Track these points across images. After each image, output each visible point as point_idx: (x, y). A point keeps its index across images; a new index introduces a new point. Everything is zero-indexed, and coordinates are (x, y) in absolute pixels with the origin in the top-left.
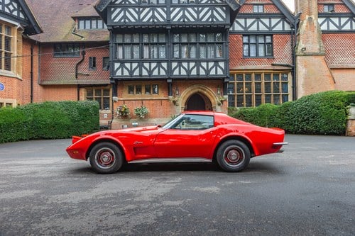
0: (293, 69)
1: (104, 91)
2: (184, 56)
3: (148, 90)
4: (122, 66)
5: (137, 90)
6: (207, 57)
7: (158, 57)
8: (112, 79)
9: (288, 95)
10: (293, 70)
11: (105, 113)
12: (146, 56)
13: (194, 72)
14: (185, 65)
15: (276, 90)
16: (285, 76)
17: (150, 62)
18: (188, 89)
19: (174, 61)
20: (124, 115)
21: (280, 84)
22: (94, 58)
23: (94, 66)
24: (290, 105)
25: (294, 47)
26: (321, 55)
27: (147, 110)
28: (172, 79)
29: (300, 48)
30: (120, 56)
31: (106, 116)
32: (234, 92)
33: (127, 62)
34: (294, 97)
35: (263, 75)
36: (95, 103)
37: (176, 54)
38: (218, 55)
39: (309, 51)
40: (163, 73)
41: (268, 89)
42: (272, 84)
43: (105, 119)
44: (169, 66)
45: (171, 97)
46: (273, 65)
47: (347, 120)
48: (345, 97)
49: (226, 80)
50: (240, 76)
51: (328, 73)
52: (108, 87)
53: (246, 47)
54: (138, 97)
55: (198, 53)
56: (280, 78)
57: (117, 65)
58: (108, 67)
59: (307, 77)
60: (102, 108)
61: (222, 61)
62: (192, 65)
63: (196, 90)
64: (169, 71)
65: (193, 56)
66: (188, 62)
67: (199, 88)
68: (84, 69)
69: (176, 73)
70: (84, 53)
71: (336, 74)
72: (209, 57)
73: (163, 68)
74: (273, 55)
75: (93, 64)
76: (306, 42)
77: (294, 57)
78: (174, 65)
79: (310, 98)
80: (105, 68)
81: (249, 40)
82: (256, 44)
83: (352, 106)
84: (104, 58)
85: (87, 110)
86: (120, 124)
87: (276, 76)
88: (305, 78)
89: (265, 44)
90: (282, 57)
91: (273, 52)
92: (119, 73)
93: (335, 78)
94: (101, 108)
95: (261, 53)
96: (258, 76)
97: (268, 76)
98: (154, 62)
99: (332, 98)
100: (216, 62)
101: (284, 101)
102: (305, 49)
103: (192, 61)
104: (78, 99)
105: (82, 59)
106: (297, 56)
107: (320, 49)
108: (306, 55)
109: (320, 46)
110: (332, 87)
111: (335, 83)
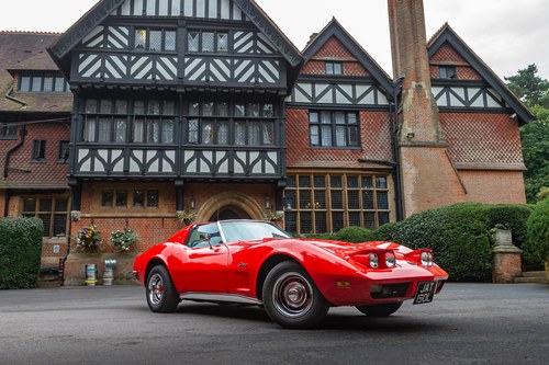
0: (395, 168)
1: (57, 201)
2: (207, 141)
3: (138, 200)
4: (93, 154)
5: (118, 200)
6: (247, 142)
7: (160, 141)
8: (71, 178)
9: (388, 213)
10: (394, 170)
11: (56, 243)
12: (138, 137)
13: (224, 169)
14: (208, 155)
15: (369, 204)
16: (382, 180)
17: (145, 149)
18: (213, 200)
19: (189, 149)
20: (91, 247)
21: (375, 194)
22: (43, 142)
23: (42, 155)
24: (392, 229)
25: (395, 132)
26: (441, 147)
27: (135, 236)
28: (184, 179)
29: (404, 134)
30: (90, 136)
31: (56, 249)
32: (294, 206)
33: (102, 147)
34: (400, 214)
35: (344, 179)
36: (36, 222)
37: (193, 137)
38: (266, 141)
39: (419, 138)
40: (167, 168)
41: (354, 203)
42: (361, 194)
43: (55, 255)
44: (180, 157)
45: (180, 212)
46: (361, 161)
47: (494, 254)
48: (486, 213)
49: (280, 184)
50: (305, 179)
51: (454, 177)
52: (65, 195)
53: (314, 130)
54: (120, 212)
55: (231, 136)
56: (374, 184)
57: (83, 153)
58: (67, 156)
59: (419, 183)
60: (51, 233)
61: (273, 150)
62: (220, 155)
63: (228, 202)
64: (179, 164)
65: (223, 141)
66: (214, 150)
67: (233, 198)
68: (23, 160)
69: (191, 168)
70: (24, 133)
71: (467, 179)
72: (251, 144)
73: (169, 160)
74: (360, 144)
75: (40, 152)
76: (414, 124)
77: (395, 148)
78: (188, 155)
79: (426, 216)
80: (62, 161)
81: (319, 120)
82: (332, 127)
83: (499, 228)
84: (62, 142)
85: (19, 234)
86: (82, 263)
87: (367, 180)
88: (415, 185)
89: (346, 126)
90: (375, 149)
91: (359, 139)
92: (85, 167)
93: (466, 186)
94: (47, 234)
95: (341, 142)
96: (336, 179)
97: (352, 179)
98: (152, 148)
99: (464, 215)
100: (263, 152)
101: (381, 223)
102: (413, 135)
103: (221, 149)
104: (6, 215)
105: (19, 142)
106: (400, 146)
107: (437, 137)
108: (415, 146)
109: (438, 132)
110: (462, 200)
111: (466, 193)
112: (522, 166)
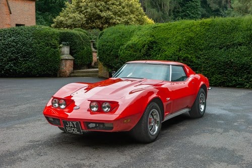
47: (61, 60)
83: (64, 45)
110: (8, 19)
111: (11, 13)
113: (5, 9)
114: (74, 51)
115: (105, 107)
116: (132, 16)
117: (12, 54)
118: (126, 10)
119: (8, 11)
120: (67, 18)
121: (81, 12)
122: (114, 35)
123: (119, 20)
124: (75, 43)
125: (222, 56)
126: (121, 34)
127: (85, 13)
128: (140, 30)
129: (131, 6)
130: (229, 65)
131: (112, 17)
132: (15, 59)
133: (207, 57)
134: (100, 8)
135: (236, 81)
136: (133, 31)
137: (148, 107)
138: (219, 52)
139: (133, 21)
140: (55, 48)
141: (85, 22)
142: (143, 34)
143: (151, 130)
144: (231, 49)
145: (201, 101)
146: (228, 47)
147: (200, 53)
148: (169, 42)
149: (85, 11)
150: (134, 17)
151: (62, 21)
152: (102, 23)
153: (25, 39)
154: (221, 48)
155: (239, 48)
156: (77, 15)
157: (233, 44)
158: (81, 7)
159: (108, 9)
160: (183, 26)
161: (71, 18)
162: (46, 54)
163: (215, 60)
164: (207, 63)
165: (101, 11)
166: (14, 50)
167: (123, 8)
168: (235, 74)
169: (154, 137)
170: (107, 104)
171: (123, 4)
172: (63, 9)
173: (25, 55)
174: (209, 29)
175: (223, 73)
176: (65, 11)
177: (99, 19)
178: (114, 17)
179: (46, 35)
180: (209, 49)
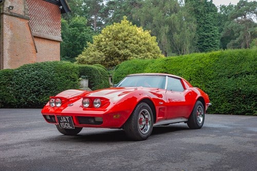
26: (26, 19)
29: (6, 5)
39: (15, 11)
48: (77, 68)
51: (31, 40)
71: (37, 42)
83: (83, 78)
88: (11, 43)
93: (37, 47)
102: (13, 7)
106: (3, 14)
107: (24, 12)
108: (12, 16)
109: (25, 9)
110: (34, 57)
111: (37, 52)
112: (60, 38)
113: (32, 49)
114: (93, 84)
115: (96, 103)
116: (148, 53)
117: (35, 86)
118: (143, 48)
119: (35, 50)
120: (89, 56)
121: (101, 50)
122: (129, 68)
123: (136, 57)
124: (94, 76)
125: (230, 84)
126: (135, 67)
127: (105, 51)
128: (153, 62)
129: (148, 44)
130: (237, 93)
131: (130, 54)
132: (37, 91)
133: (216, 86)
134: (119, 46)
135: (245, 108)
136: (147, 64)
137: (138, 106)
138: (228, 81)
139: (149, 58)
140: (75, 81)
141: (104, 59)
142: (155, 66)
143: (142, 129)
144: (239, 78)
145: (199, 113)
146: (236, 76)
147: (210, 82)
148: (180, 72)
149: (104, 49)
150: (151, 55)
151: (84, 59)
152: (120, 60)
153: (48, 72)
154: (229, 78)
155: (247, 76)
156: (98, 54)
157: (241, 73)
158: (101, 46)
159: (126, 47)
160: (193, 58)
161: (92, 56)
162: (66, 86)
163: (224, 89)
164: (217, 92)
165: (119, 49)
166: (36, 83)
167: (140, 46)
168: (244, 102)
169: (145, 136)
170: (98, 100)
171: (140, 43)
172: (85, 48)
173: (46, 88)
174: (218, 60)
175: (232, 101)
176: (86, 50)
177: (117, 57)
178: (131, 54)
179: (66, 69)
180: (218, 79)
